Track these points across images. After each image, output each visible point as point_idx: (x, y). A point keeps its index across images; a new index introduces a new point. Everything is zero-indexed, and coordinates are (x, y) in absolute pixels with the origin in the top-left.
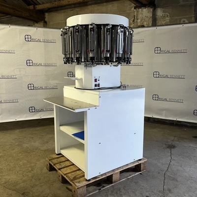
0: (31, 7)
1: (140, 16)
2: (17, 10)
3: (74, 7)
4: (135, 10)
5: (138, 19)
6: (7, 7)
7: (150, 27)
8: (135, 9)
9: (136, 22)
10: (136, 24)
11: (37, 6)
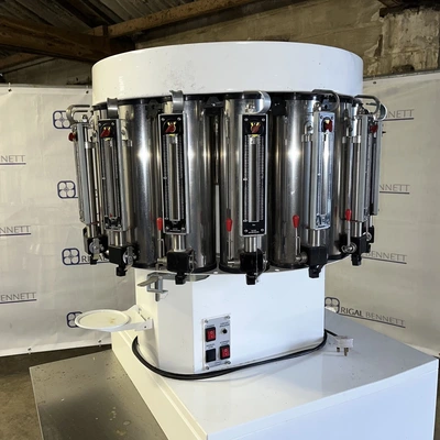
0: (99, 31)
1: (399, 37)
2: (59, 42)
3: (209, 24)
4: (382, 20)
5: (391, 47)
6: (30, 34)
7: (433, 70)
8: (382, 15)
9: (387, 54)
10: (385, 62)
11: (112, 27)
